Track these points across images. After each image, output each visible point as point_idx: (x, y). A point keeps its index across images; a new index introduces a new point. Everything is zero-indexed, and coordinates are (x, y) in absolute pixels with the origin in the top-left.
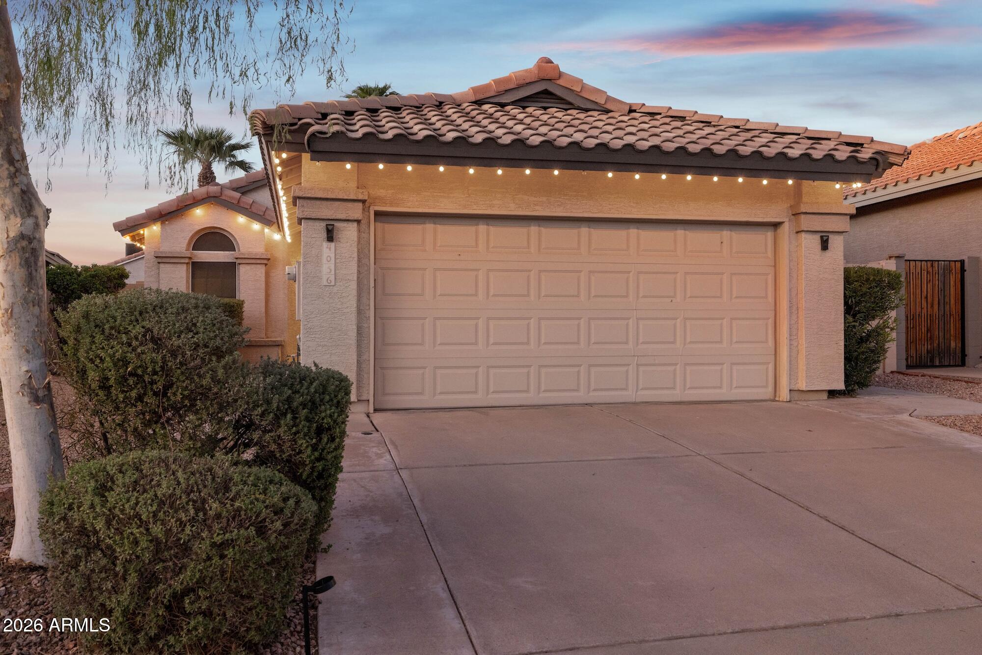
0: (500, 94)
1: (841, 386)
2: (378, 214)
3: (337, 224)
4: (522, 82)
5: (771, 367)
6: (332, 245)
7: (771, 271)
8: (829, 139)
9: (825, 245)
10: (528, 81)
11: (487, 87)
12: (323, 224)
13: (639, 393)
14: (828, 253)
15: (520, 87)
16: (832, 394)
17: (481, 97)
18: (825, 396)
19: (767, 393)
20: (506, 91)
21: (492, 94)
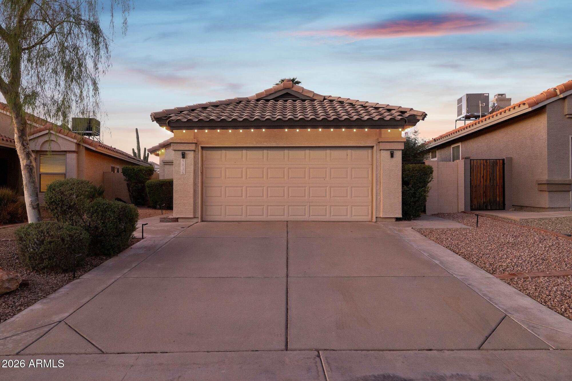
0: (267, 96)
1: (400, 216)
2: (203, 148)
3: (186, 152)
4: (276, 90)
5: (370, 207)
6: (184, 160)
7: (371, 166)
8: (395, 110)
9: (392, 156)
10: (279, 90)
11: (262, 93)
12: (181, 152)
13: (310, 217)
14: (394, 159)
15: (276, 92)
16: (398, 219)
17: (259, 97)
18: (394, 220)
19: (369, 218)
20: (270, 94)
21: (264, 96)
